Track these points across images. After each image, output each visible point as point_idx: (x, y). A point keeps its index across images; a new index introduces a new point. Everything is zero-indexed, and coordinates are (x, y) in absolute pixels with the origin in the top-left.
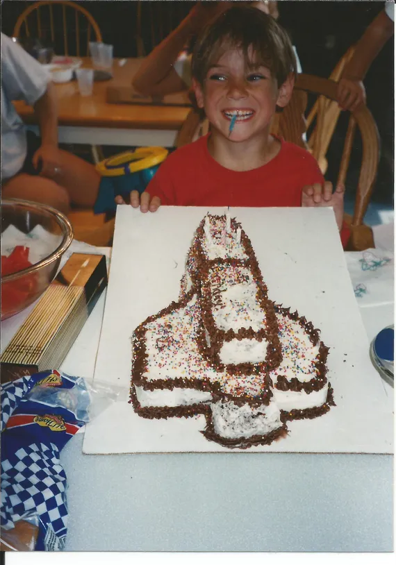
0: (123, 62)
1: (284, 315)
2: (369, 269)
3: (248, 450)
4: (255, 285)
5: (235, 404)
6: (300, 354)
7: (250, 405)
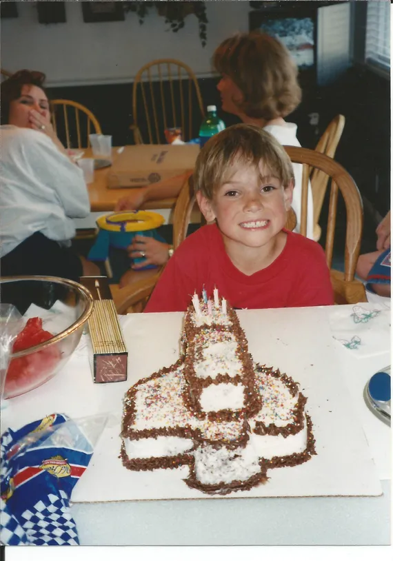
0: (121, 150)
1: (267, 374)
2: (361, 321)
3: (227, 496)
4: (236, 344)
5: (213, 448)
6: (279, 404)
7: (228, 448)
